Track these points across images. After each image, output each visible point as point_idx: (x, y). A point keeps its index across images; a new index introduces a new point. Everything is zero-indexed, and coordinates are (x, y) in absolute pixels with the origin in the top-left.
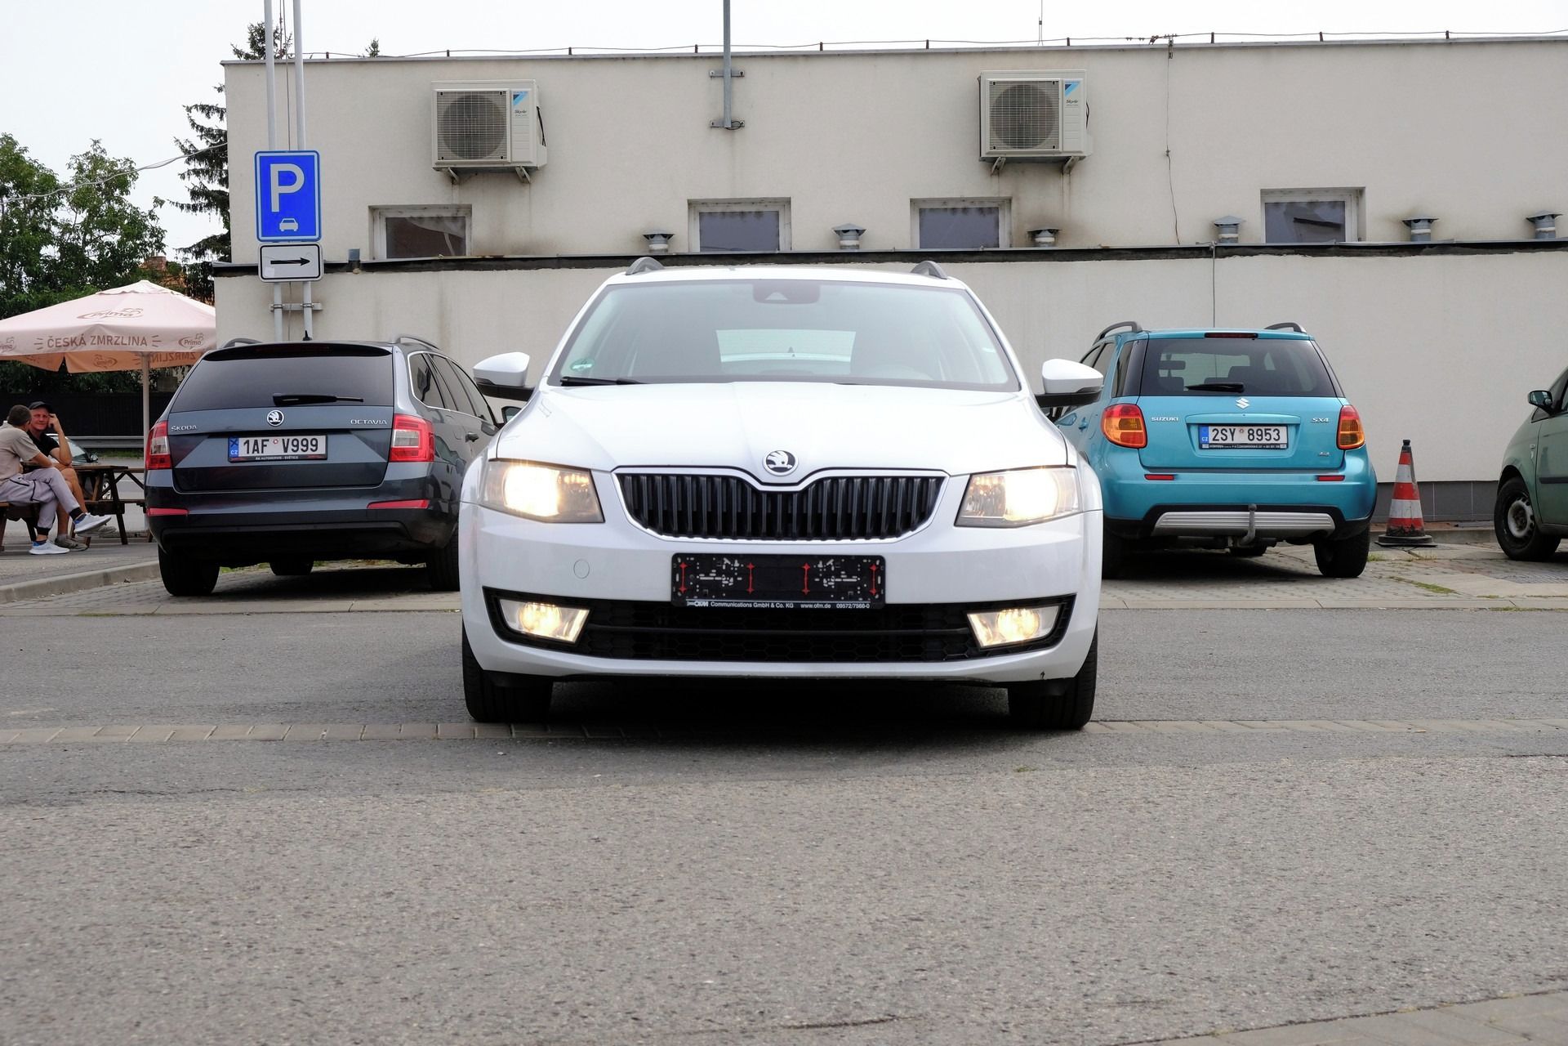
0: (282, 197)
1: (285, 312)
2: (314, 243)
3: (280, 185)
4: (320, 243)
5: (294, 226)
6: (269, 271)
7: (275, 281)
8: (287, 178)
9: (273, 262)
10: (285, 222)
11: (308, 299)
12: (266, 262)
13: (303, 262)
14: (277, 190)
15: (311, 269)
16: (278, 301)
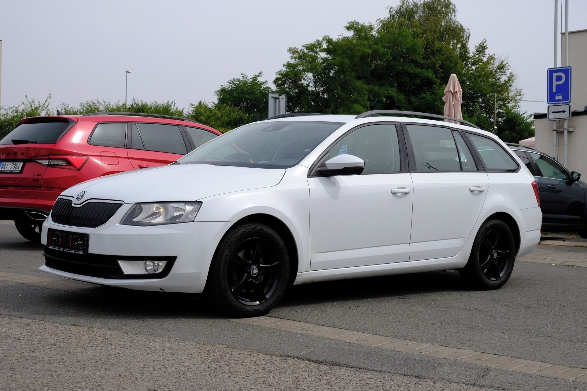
0: (557, 86)
1: (557, 132)
2: (568, 104)
3: (556, 81)
4: (570, 104)
5: (561, 98)
6: (551, 116)
7: (554, 120)
8: (559, 78)
9: (553, 112)
10: (558, 96)
11: (566, 126)
12: (550, 112)
13: (564, 112)
14: (555, 83)
15: (566, 115)
16: (555, 128)
